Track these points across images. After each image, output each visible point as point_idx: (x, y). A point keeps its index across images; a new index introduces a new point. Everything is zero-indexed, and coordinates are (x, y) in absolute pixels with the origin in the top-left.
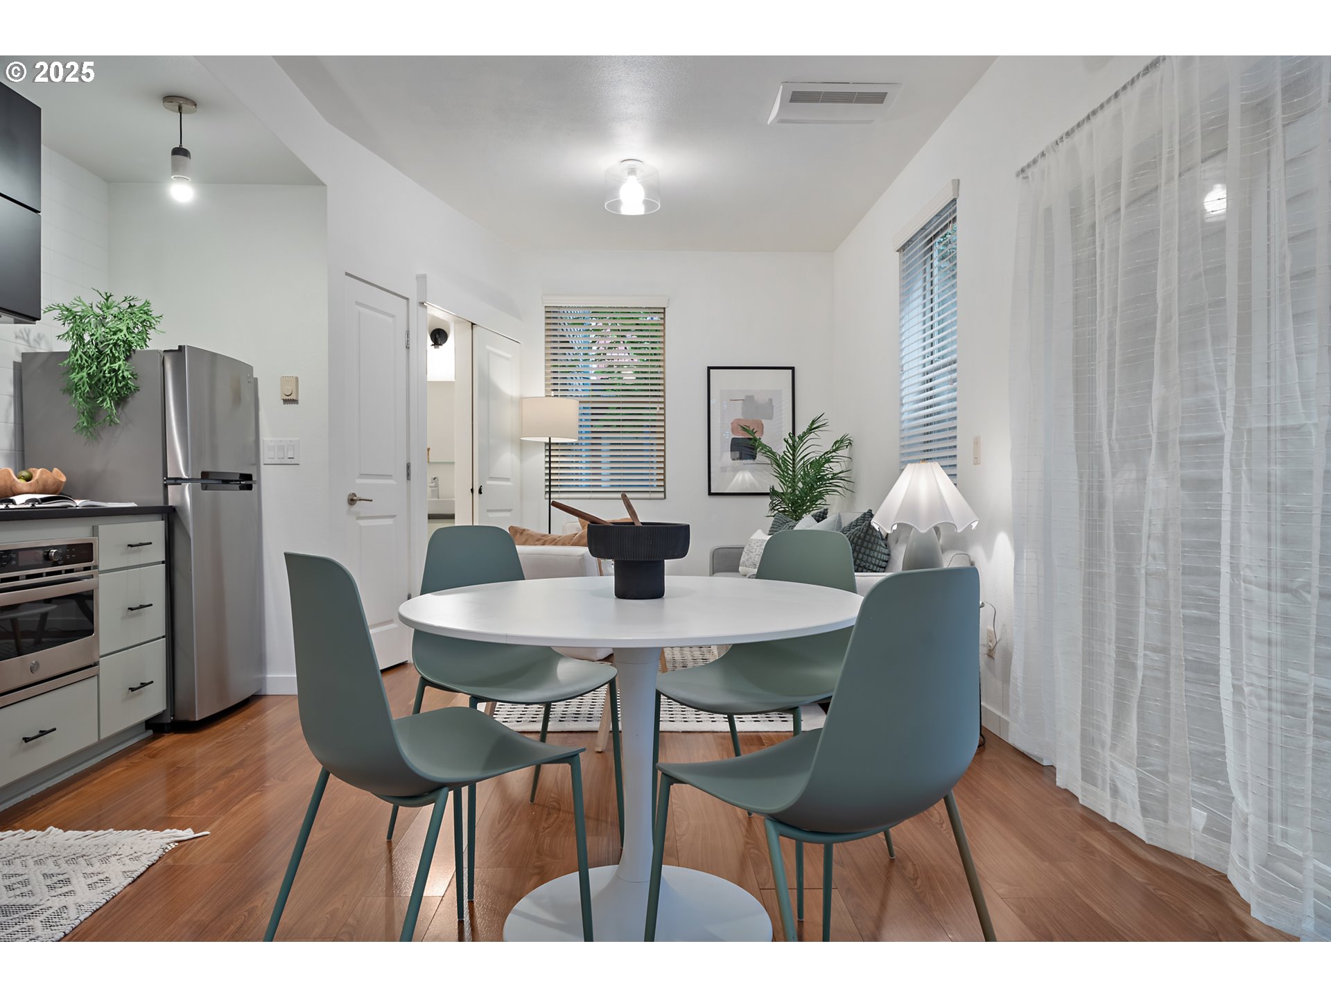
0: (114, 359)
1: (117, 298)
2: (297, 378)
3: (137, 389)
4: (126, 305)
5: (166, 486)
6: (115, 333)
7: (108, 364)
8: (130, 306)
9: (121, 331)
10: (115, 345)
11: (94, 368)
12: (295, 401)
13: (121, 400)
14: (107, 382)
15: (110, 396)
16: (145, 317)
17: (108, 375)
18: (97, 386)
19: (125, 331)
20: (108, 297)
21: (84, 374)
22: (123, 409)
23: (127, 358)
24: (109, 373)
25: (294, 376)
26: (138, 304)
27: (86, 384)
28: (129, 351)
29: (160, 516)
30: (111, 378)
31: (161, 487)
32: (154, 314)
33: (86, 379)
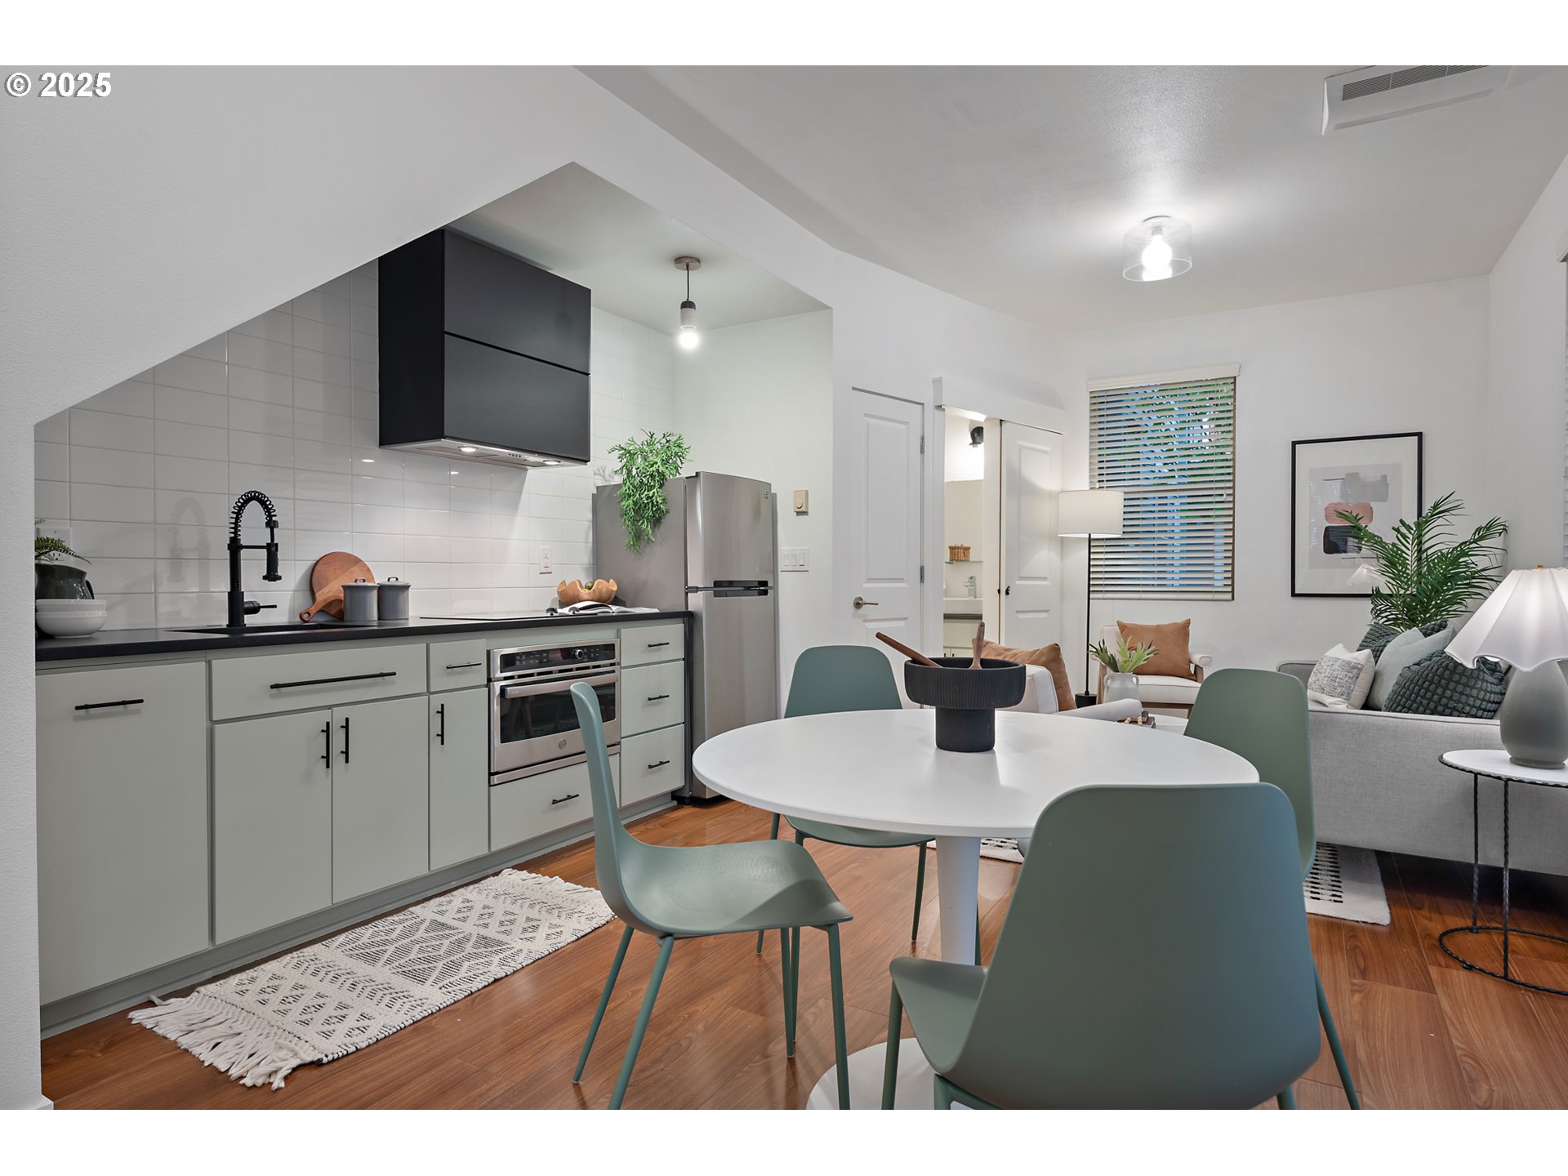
0: (651, 488)
1: (658, 436)
2: (807, 492)
3: (667, 512)
4: (664, 441)
5: (687, 593)
6: (652, 466)
7: (646, 493)
8: (667, 441)
9: (656, 463)
10: (651, 475)
11: (638, 496)
12: (805, 513)
13: (656, 521)
14: (645, 506)
15: (647, 519)
16: (677, 449)
17: (646, 501)
18: (639, 508)
19: (659, 464)
20: (652, 435)
21: (630, 502)
22: (659, 527)
23: (661, 486)
24: (647, 499)
25: (805, 489)
26: (673, 439)
27: (632, 510)
28: (663, 480)
29: (681, 620)
30: (648, 503)
31: (684, 594)
32: (684, 446)
33: (631, 506)
